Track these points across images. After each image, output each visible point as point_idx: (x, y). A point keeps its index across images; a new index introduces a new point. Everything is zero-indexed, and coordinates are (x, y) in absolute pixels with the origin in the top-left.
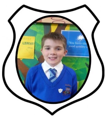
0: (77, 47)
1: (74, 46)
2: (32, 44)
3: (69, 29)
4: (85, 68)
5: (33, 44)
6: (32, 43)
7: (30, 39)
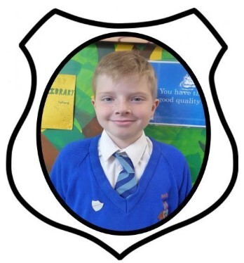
0: (178, 101)
1: (172, 100)
2: (69, 94)
3: (160, 58)
4: (198, 153)
5: (71, 93)
6: (69, 91)
7: (65, 81)
